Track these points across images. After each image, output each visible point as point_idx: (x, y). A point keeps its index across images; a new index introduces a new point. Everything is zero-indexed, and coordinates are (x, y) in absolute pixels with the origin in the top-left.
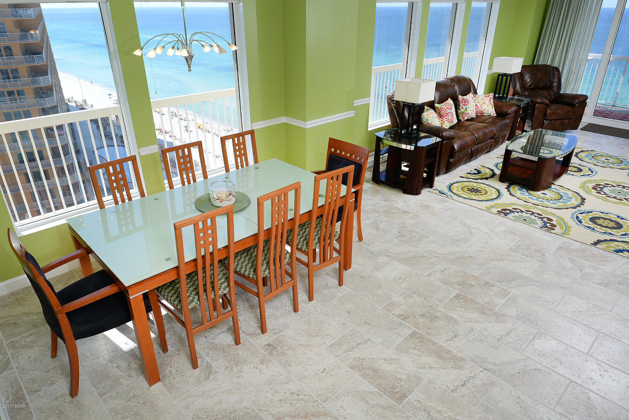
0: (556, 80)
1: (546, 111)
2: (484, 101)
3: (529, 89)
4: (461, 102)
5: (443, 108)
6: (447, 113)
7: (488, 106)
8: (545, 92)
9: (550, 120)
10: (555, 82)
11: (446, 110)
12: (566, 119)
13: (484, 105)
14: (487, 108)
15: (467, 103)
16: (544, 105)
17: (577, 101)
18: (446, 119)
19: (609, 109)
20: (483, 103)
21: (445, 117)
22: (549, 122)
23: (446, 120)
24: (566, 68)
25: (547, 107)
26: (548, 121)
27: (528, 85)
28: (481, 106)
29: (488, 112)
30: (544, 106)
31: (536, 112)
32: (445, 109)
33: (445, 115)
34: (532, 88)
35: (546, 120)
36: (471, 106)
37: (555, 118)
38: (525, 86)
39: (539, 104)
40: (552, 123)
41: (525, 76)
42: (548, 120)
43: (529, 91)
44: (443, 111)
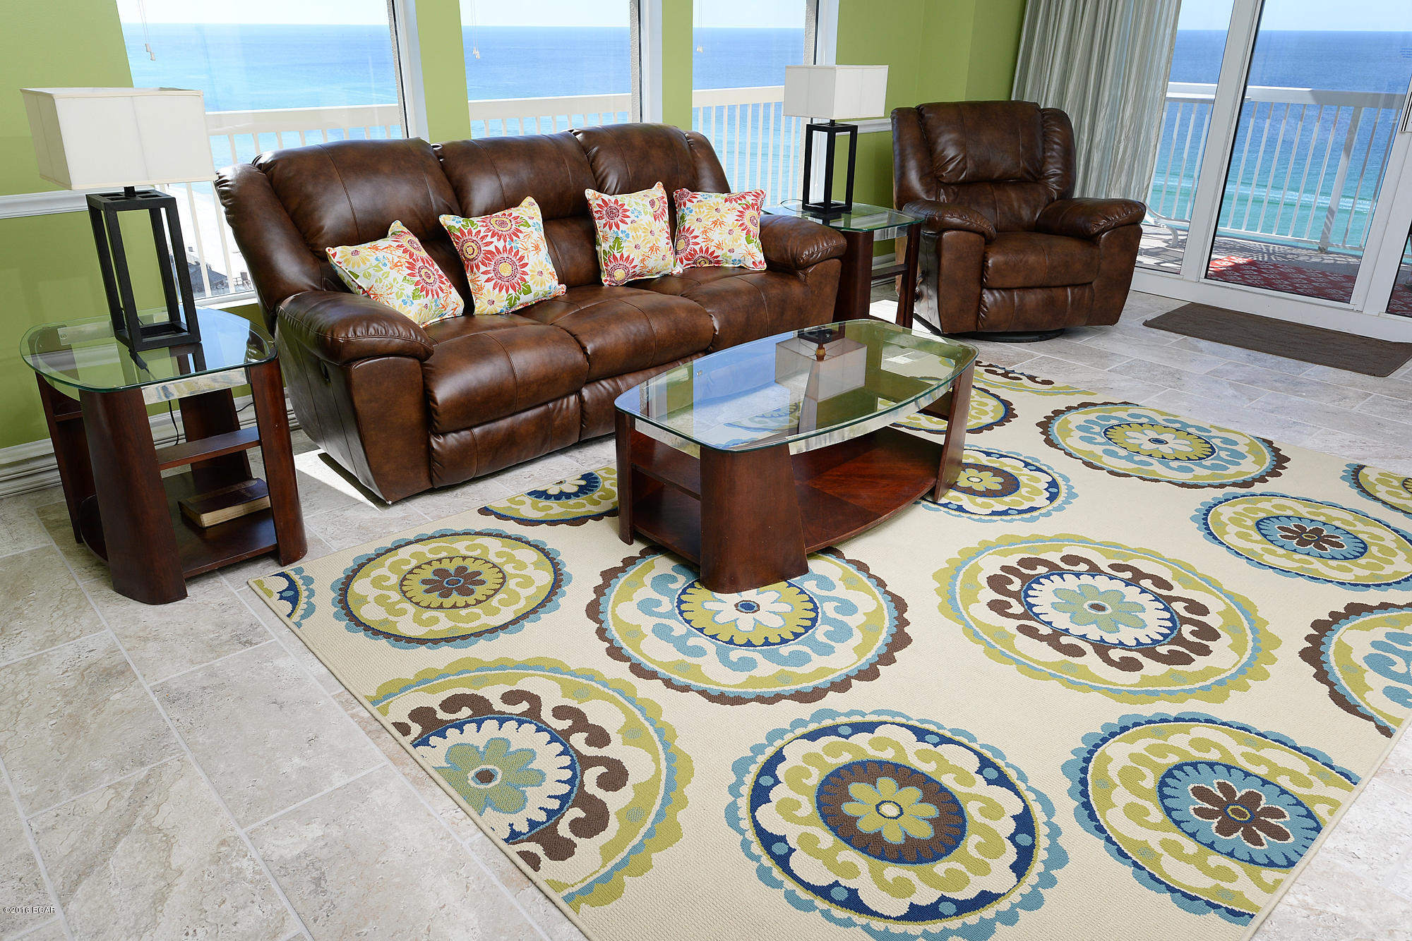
0: (1054, 154)
1: (984, 260)
2: (716, 216)
3: (953, 184)
4: (596, 215)
5: (474, 232)
6: (490, 252)
7: (730, 232)
8: (1013, 195)
9: (1004, 289)
10: (1050, 160)
11: (488, 239)
12: (1065, 287)
13: (717, 229)
14: (728, 242)
15: (617, 219)
16: (972, 235)
17: (1102, 222)
18: (486, 277)
19: (1301, 258)
20: (715, 223)
21: (483, 268)
22: (1003, 297)
23: (488, 280)
24: (1102, 115)
25: (986, 244)
26: (997, 295)
27: (951, 167)
28: (705, 232)
29: (734, 256)
30: (973, 237)
31: (945, 261)
32: (482, 234)
33: (480, 259)
34: (963, 183)
35: (990, 289)
36: (635, 230)
37: (1020, 281)
38: (939, 174)
39: (954, 232)
40: (1012, 299)
41: (938, 137)
42: (997, 289)
43: (956, 190)
44: (470, 244)
